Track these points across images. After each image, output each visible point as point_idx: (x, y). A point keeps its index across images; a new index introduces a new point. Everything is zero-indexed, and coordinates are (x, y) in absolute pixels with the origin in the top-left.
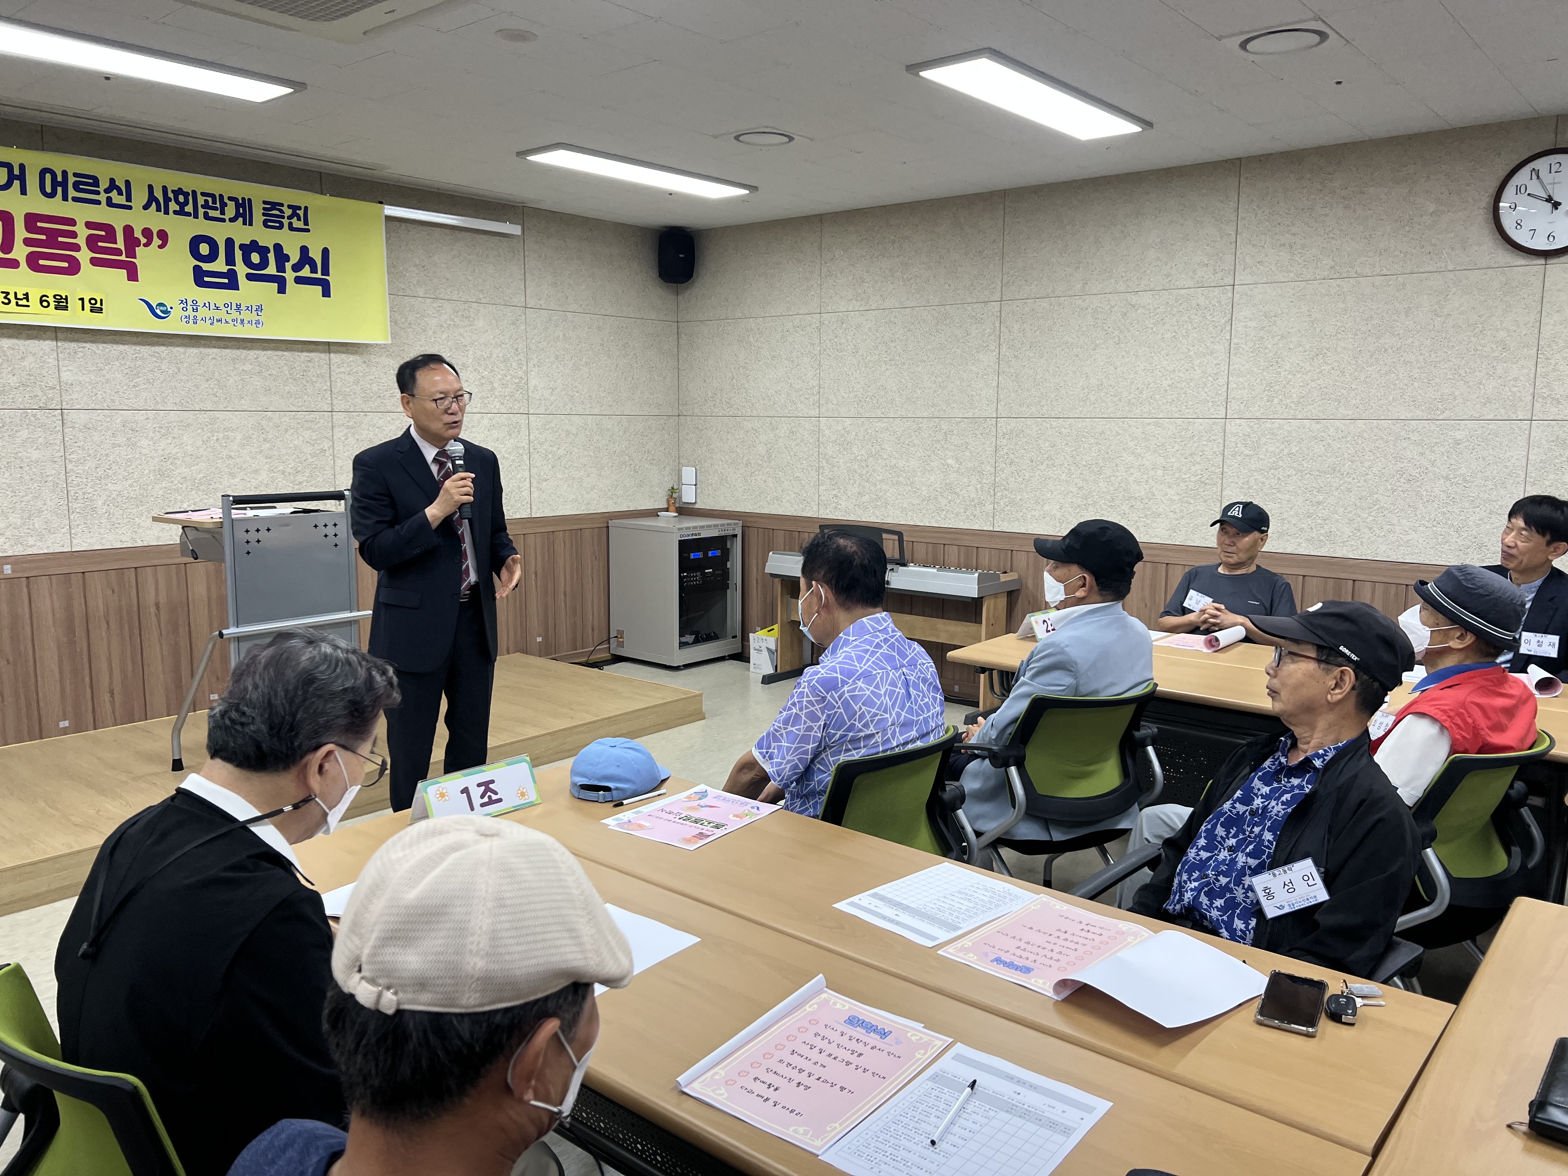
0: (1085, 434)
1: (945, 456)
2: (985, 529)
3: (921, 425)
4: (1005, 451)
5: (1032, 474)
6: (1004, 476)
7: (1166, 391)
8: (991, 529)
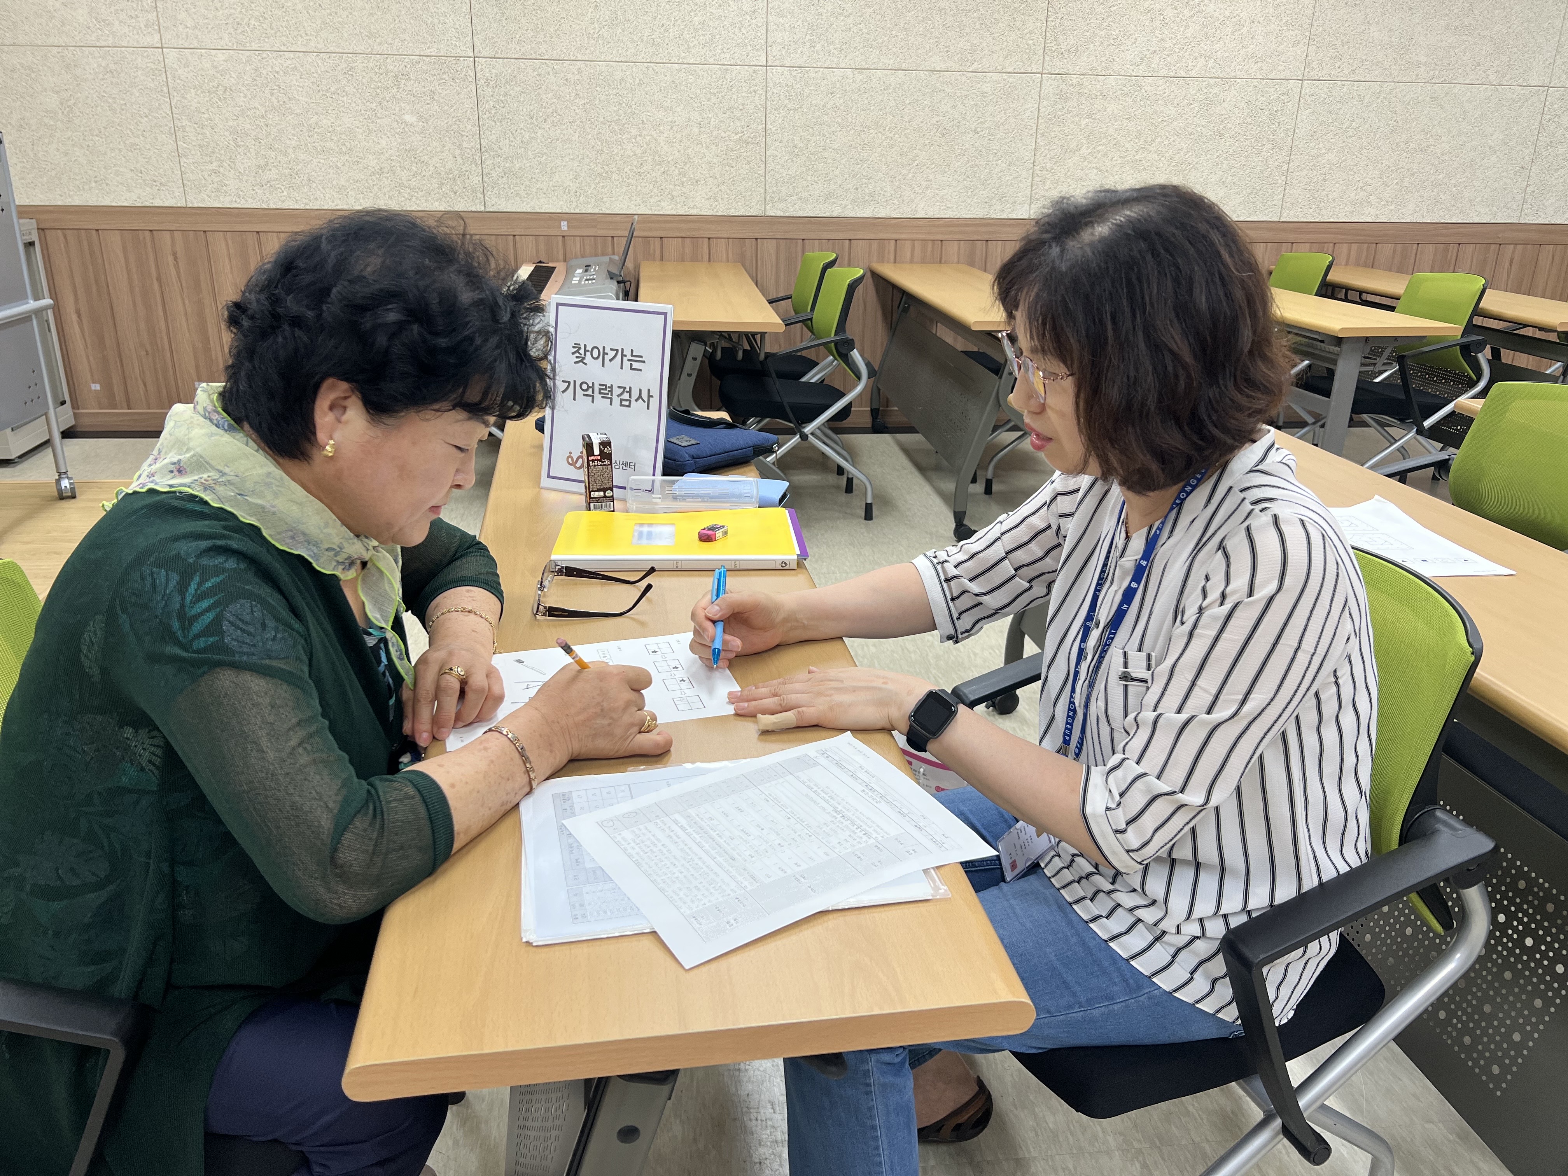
0: (600, 82)
1: (400, 110)
2: (474, 209)
3: (354, 65)
4: (492, 104)
5: (533, 135)
6: (493, 137)
7: (697, 30)
8: (483, 209)
